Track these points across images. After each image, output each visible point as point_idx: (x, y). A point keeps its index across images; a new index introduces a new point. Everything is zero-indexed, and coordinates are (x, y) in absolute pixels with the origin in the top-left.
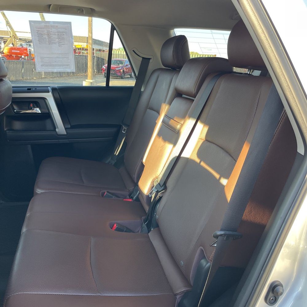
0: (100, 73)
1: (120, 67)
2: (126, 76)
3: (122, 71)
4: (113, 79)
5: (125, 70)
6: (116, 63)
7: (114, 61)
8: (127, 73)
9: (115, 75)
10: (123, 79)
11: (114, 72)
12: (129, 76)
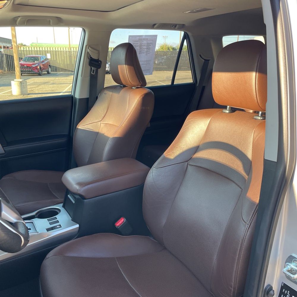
0: (11, 71)
1: (36, 64)
2: (43, 73)
3: (39, 67)
4: (30, 77)
5: (42, 66)
6: (30, 60)
7: (27, 58)
8: (44, 69)
9: (32, 72)
10: (41, 75)
11: (30, 70)
12: (46, 73)
